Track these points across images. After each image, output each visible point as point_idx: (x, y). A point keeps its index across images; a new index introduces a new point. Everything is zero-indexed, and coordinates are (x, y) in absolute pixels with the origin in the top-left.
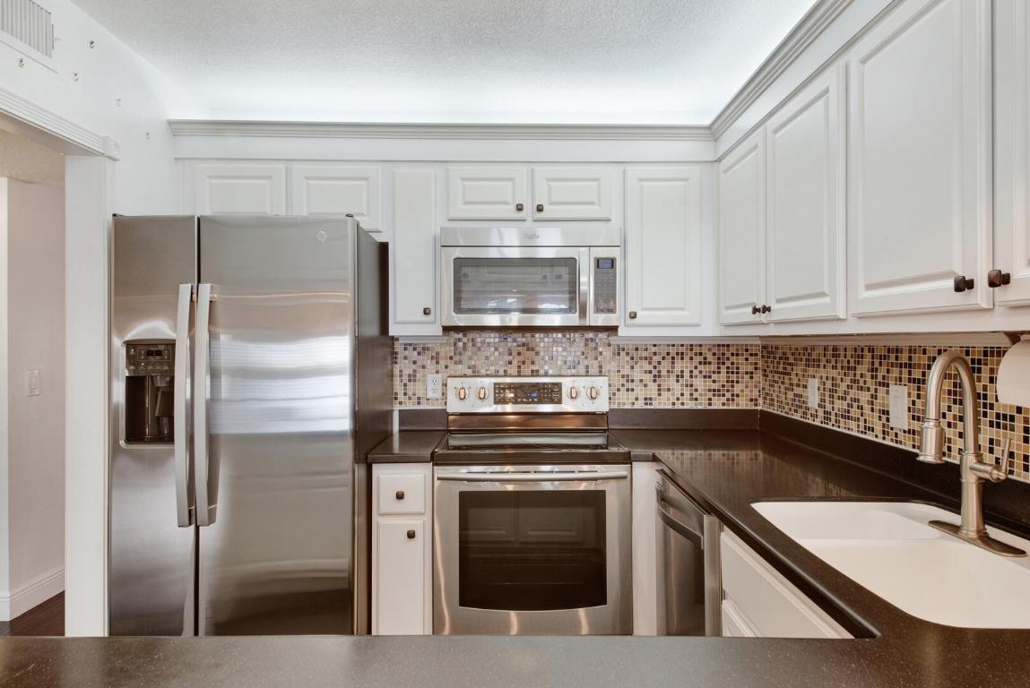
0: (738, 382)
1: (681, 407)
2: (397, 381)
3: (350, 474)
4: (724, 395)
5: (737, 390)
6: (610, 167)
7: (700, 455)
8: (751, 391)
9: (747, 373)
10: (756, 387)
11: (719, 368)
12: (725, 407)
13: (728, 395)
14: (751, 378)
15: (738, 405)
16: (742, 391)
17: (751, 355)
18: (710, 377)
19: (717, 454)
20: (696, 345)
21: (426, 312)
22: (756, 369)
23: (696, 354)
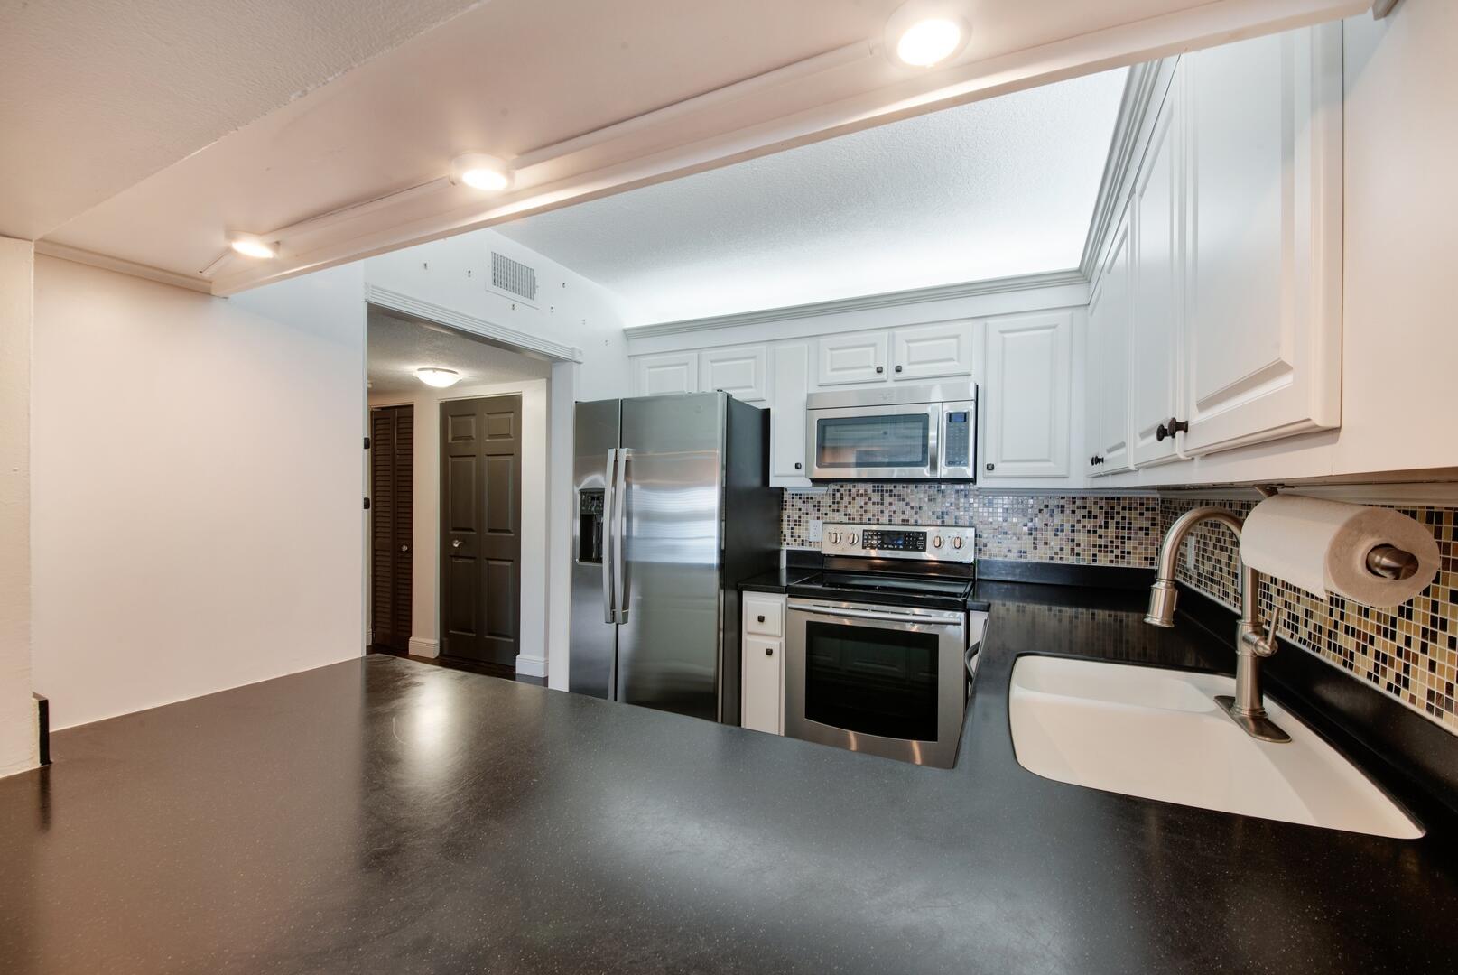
0: (1129, 538)
1: (1060, 562)
2: (785, 523)
3: (716, 600)
4: (1112, 552)
5: (1128, 546)
6: (970, 323)
7: (1082, 613)
8: (1146, 549)
9: (1141, 529)
10: (1152, 544)
11: (1106, 523)
12: (1113, 565)
13: (1117, 552)
14: (1147, 534)
15: (1129, 563)
16: (1135, 548)
17: (1147, 509)
18: (1095, 532)
19: (1102, 615)
20: (1080, 498)
21: (797, 466)
22: (1153, 525)
23: (1079, 508)
